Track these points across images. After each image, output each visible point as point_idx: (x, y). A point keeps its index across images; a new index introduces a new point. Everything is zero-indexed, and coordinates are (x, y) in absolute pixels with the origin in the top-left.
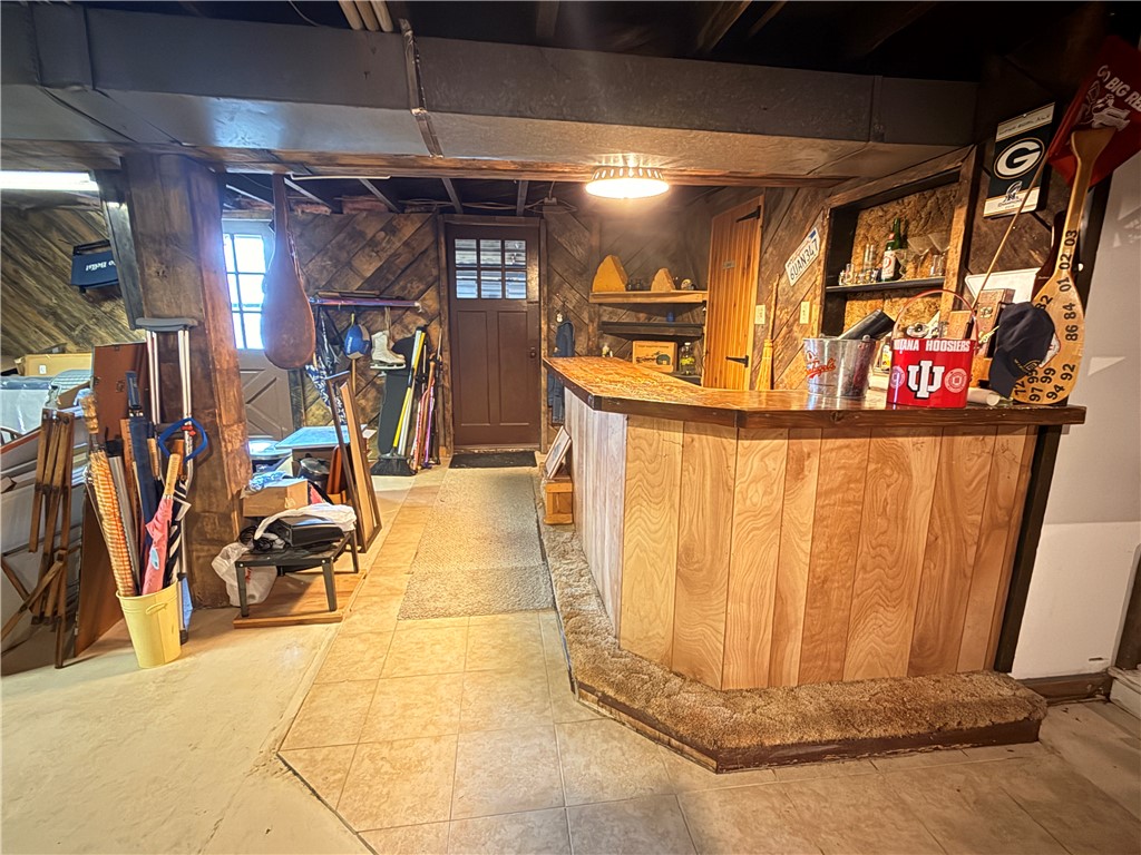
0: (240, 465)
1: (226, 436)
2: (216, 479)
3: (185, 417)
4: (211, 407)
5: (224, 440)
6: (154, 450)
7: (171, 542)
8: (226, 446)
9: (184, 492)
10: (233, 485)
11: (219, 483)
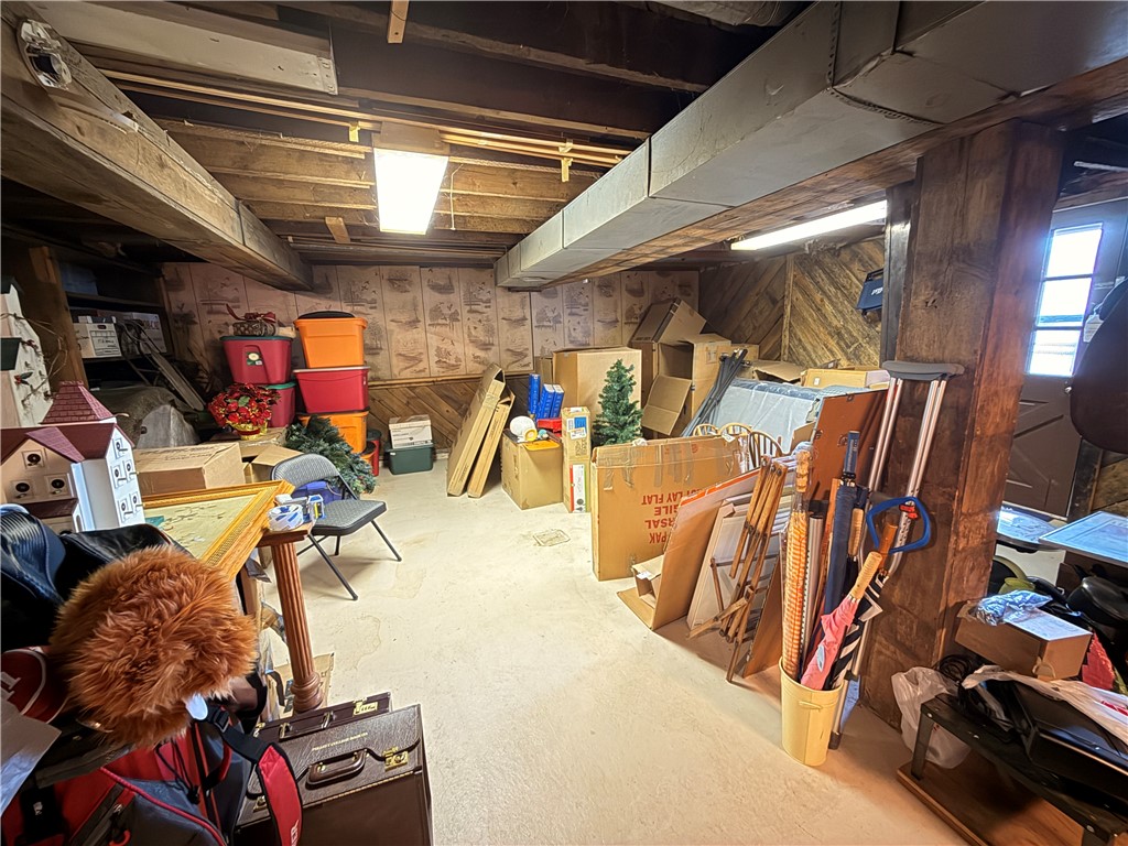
0: (972, 569)
1: (961, 529)
2: (930, 579)
3: (909, 494)
4: (950, 486)
5: (957, 534)
6: (859, 525)
7: (847, 641)
8: (956, 542)
9: (878, 590)
10: (952, 594)
11: (932, 584)
